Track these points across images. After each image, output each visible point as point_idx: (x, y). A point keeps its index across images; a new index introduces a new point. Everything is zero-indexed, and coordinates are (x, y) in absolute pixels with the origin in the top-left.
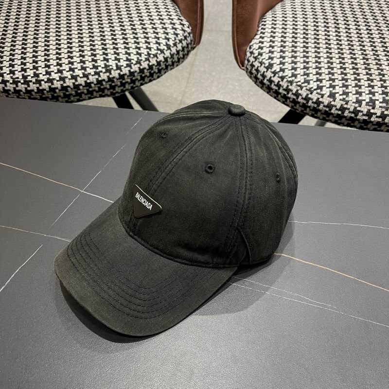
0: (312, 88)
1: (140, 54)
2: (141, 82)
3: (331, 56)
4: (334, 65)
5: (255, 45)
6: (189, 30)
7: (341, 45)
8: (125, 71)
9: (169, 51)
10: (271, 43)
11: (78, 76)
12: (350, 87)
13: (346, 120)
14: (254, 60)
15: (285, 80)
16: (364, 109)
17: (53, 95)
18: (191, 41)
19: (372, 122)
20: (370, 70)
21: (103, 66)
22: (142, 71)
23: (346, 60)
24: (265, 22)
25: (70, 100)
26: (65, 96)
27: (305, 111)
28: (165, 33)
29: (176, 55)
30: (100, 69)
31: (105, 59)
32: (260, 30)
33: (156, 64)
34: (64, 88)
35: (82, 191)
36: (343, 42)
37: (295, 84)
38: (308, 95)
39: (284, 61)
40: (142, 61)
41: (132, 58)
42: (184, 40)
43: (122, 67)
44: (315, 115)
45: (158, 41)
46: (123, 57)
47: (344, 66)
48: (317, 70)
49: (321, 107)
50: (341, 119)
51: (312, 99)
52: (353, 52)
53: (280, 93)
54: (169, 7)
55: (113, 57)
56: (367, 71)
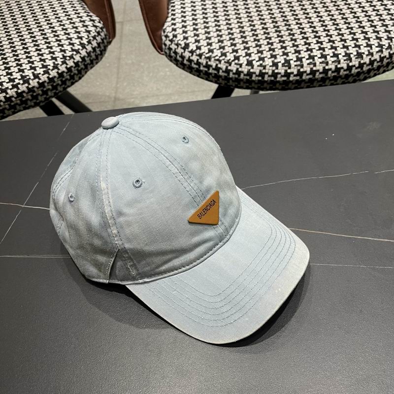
0: (230, 60)
1: (55, 59)
2: (63, 86)
3: (242, 25)
4: (247, 33)
5: (168, 28)
6: (100, 25)
7: (250, 13)
8: (44, 78)
9: (85, 50)
10: (183, 23)
12: (264, 52)
13: (268, 84)
14: (170, 43)
15: (203, 57)
16: (281, 70)
18: (105, 35)
19: (291, 82)
20: (280, 32)
21: (20, 77)
22: (61, 75)
23: (257, 27)
24: (174, 3)
27: (228, 84)
28: (76, 32)
29: (93, 52)
30: (17, 81)
31: (20, 70)
32: (171, 13)
33: (74, 65)
35: (23, 206)
36: (251, 10)
37: (213, 59)
38: (227, 67)
39: (198, 39)
40: (59, 66)
41: (48, 64)
42: (98, 36)
43: (40, 75)
44: (239, 85)
45: (71, 42)
46: (38, 64)
47: (256, 33)
48: (231, 41)
49: (242, 76)
50: (263, 85)
51: (232, 71)
52: (262, 18)
53: (201, 71)
54: (76, 5)
55: (28, 67)
56: (278, 33)
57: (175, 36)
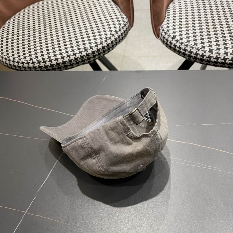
0: (199, 48)
1: (101, 39)
2: (104, 53)
3: (208, 27)
4: (211, 33)
5: (164, 25)
6: (126, 20)
7: (214, 20)
8: (95, 49)
9: (117, 34)
10: (174, 23)
11: (71, 55)
12: (220, 45)
13: (220, 64)
14: (165, 34)
15: (183, 44)
16: (230, 57)
17: (58, 67)
18: (128, 26)
21: (83, 48)
22: (103, 48)
23: (217, 29)
24: (169, 10)
25: (67, 68)
26: (65, 66)
27: (196, 61)
28: (114, 24)
29: (121, 36)
30: (81, 50)
31: (83, 44)
32: (167, 16)
33: (111, 43)
34: (64, 63)
36: (215, 18)
37: (189, 46)
38: (197, 52)
39: (182, 33)
40: (103, 42)
41: (98, 41)
42: (124, 27)
43: (93, 47)
44: (202, 62)
45: (111, 30)
46: (93, 41)
47: (216, 33)
48: (201, 37)
49: (205, 58)
50: (216, 64)
51: (199, 54)
52: (221, 24)
53: (181, 52)
54: (114, 8)
55: (88, 42)
56: (230, 34)
57: (168, 31)
